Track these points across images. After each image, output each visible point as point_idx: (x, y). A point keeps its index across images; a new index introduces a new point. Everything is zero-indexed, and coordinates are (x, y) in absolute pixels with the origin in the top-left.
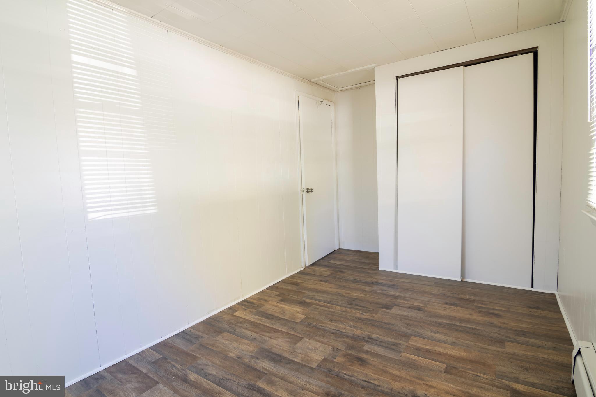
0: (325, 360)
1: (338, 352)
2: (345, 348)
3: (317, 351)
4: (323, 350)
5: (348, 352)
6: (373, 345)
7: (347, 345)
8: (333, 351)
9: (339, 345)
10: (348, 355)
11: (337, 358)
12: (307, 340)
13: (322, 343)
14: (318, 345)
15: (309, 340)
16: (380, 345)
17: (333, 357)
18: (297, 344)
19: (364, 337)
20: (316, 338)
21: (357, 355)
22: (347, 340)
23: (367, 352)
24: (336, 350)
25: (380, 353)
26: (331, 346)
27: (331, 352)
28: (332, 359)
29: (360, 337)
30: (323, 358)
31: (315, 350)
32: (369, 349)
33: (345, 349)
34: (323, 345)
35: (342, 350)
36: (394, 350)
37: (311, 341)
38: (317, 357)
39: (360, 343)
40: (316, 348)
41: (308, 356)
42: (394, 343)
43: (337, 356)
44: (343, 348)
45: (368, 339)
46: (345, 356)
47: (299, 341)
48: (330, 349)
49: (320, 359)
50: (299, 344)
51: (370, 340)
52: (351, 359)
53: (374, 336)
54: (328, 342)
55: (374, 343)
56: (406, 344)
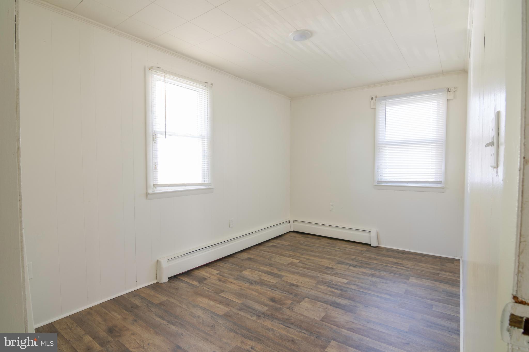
0: (299, 302)
1: (289, 307)
2: (283, 310)
3: (306, 309)
4: (301, 309)
5: (281, 307)
6: (259, 310)
7: (281, 311)
8: (293, 308)
9: (288, 312)
10: (282, 304)
11: (290, 303)
12: (316, 318)
13: (302, 315)
14: (305, 313)
15: (314, 318)
16: (254, 310)
17: (294, 304)
18: (325, 315)
19: (264, 317)
20: (308, 320)
21: (275, 304)
22: (280, 316)
23: (266, 305)
24: (291, 308)
25: (257, 304)
26: (295, 312)
27: (294, 307)
28: (294, 302)
29: (268, 318)
30: (301, 303)
31: (308, 310)
32: (264, 308)
33: (283, 308)
34: (301, 313)
35: (286, 308)
36: (245, 306)
37: (312, 317)
38: (305, 304)
39: (269, 312)
40: (307, 311)
41: (312, 305)
42: (242, 310)
43: (290, 304)
44: (284, 309)
45: (261, 315)
46: (284, 304)
47: (323, 318)
48: (295, 309)
49: (302, 303)
50: (323, 315)
51: (260, 314)
52: (280, 302)
53: (254, 318)
54: (297, 315)
55: (258, 312)
56: (233, 309)
